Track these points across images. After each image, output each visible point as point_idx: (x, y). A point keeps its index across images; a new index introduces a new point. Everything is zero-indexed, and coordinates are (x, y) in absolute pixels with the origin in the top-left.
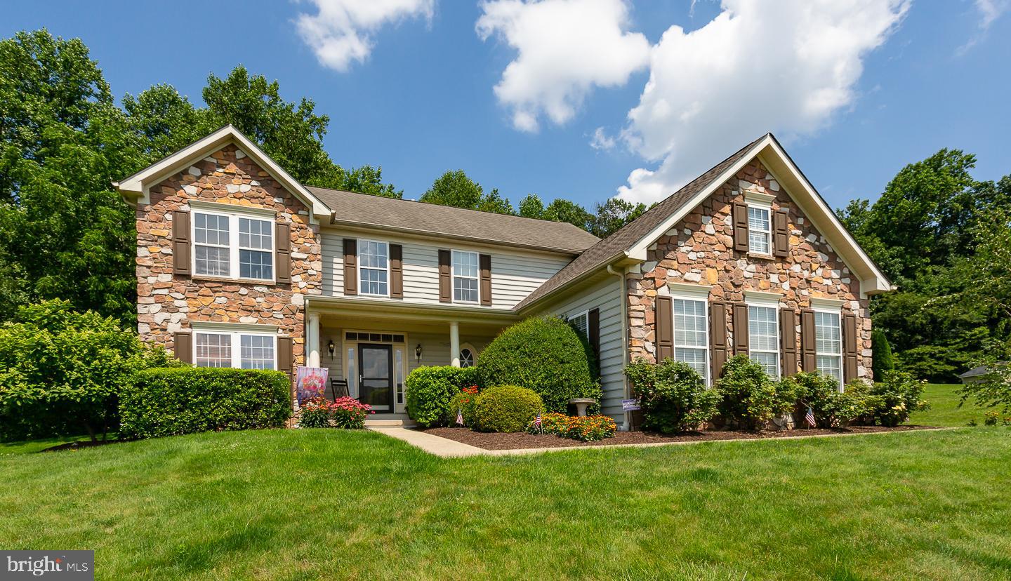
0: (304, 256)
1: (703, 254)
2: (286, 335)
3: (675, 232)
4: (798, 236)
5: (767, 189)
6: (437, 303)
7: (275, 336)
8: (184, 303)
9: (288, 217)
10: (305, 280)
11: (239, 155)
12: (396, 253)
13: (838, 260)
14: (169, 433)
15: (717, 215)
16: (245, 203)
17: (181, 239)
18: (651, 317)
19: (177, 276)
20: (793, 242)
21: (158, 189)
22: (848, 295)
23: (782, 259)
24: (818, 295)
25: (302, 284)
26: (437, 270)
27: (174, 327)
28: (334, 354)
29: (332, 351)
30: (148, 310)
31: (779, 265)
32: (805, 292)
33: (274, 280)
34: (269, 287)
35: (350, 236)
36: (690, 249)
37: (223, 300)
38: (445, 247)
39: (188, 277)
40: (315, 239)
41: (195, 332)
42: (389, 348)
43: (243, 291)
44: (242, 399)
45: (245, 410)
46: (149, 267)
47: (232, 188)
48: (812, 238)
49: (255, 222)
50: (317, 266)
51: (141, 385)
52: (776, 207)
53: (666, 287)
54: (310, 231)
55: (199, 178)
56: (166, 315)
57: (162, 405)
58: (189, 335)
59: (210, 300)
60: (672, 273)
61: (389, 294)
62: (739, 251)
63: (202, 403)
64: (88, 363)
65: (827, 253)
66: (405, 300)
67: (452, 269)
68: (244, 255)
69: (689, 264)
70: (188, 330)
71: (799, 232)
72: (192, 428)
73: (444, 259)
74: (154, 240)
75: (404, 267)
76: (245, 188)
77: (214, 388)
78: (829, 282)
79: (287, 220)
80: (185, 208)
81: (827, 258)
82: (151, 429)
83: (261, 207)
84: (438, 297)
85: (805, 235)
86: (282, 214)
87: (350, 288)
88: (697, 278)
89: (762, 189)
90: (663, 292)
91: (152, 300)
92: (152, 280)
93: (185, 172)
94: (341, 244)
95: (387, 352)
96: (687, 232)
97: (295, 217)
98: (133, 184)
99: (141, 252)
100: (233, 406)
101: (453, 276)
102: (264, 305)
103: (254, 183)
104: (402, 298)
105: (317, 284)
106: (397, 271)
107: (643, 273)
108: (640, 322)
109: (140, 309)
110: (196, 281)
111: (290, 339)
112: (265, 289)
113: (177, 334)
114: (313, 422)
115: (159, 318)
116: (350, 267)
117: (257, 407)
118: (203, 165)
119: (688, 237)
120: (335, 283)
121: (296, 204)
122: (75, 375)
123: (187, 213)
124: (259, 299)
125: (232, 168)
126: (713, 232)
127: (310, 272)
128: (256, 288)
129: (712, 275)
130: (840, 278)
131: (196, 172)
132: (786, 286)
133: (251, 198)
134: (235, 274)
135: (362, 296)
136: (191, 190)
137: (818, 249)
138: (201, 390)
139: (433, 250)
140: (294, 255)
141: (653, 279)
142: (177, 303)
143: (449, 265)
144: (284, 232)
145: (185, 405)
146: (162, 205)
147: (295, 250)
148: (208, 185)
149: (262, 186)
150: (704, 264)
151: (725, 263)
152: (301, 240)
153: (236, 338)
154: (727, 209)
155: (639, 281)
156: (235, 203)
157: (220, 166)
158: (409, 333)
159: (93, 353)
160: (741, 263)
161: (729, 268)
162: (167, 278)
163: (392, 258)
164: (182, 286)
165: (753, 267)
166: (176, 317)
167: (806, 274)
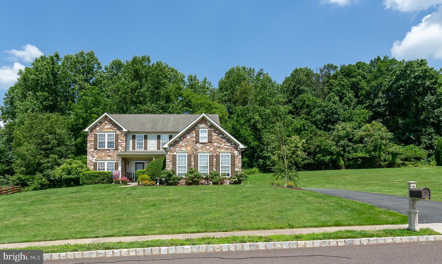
0: (121, 142)
1: (186, 144)
2: (117, 162)
3: (179, 139)
4: (216, 136)
5: (207, 125)
6: (157, 150)
7: (114, 162)
8: (96, 155)
9: (118, 132)
10: (121, 147)
11: (108, 119)
12: (146, 137)
13: (230, 140)
14: (88, 184)
15: (191, 134)
16: (109, 130)
17: (96, 140)
18: (171, 159)
19: (95, 149)
20: (214, 137)
21: (91, 130)
22: (233, 149)
23: (211, 142)
24: (222, 150)
25: (121, 149)
26: (157, 141)
27: (94, 161)
28: (129, 166)
29: (129, 165)
30: (89, 157)
31: (210, 144)
32: (217, 150)
33: (114, 148)
34: (113, 150)
35: (134, 134)
36: (182, 143)
37: (104, 154)
38: (159, 134)
39: (97, 149)
40: (124, 137)
41: (98, 162)
42: (143, 163)
43: (108, 151)
44: (101, 178)
45: (102, 180)
46: (89, 148)
47: (106, 127)
48: (221, 136)
49: (111, 135)
50: (124, 144)
51: (83, 175)
52: (209, 129)
53: (176, 152)
54: (123, 135)
55: (99, 126)
56: (92, 158)
57: (87, 179)
58: (97, 163)
59: (101, 154)
60: (177, 149)
61: (143, 149)
62: (197, 142)
63: (93, 179)
64: (75, 171)
65: (226, 139)
66: (148, 150)
67: (161, 140)
68: (108, 143)
69: (182, 146)
70: (96, 162)
71: (217, 135)
72: (92, 183)
73: (159, 138)
74: (91, 141)
75: (148, 141)
76: (109, 126)
77: (96, 176)
78: (227, 147)
79: (118, 133)
80: (97, 133)
81: (226, 140)
82: (85, 184)
83: (112, 131)
84: (157, 149)
85: (218, 135)
86: (117, 132)
87: (134, 148)
88: (184, 149)
89: (205, 125)
90: (175, 153)
91: (90, 155)
92: (90, 150)
93: (97, 125)
94: (132, 136)
95: (142, 164)
96: (182, 139)
97: (120, 132)
98: (87, 130)
99: (88, 144)
100: (99, 179)
101: (161, 142)
102: (112, 155)
103: (111, 125)
104: (147, 150)
105: (124, 148)
106: (146, 142)
107: (170, 149)
108: (168, 161)
109: (88, 157)
110: (98, 150)
111: (118, 163)
112: (112, 151)
113: (94, 163)
114: (116, 183)
115: (91, 159)
116: (134, 142)
117: (104, 179)
118: (100, 122)
119: (182, 140)
120: (130, 147)
121: (120, 129)
122: (73, 173)
123: (97, 134)
124: (111, 153)
125: (107, 122)
126: (189, 138)
127: (123, 145)
128: (111, 151)
129: (189, 148)
130: (231, 145)
131: (99, 124)
132: (212, 149)
133: (110, 129)
134: (106, 148)
135: (137, 150)
136: (98, 129)
137: (222, 138)
138: (93, 176)
139: (156, 135)
140: (119, 142)
141: (172, 151)
142: (95, 155)
143: (160, 139)
144: (117, 136)
145: (91, 179)
146: (92, 133)
147: (119, 140)
148: (102, 127)
149: (113, 125)
150: (186, 146)
151: (193, 145)
152: (121, 138)
153: (106, 162)
154: (194, 132)
155: (169, 151)
156: (107, 130)
157: (104, 122)
158: (148, 159)
159: (76, 169)
160: (198, 145)
161: (194, 146)
162: (93, 150)
163: (144, 139)
164: (96, 151)
165: (201, 145)
166: (94, 159)
167: (219, 145)
